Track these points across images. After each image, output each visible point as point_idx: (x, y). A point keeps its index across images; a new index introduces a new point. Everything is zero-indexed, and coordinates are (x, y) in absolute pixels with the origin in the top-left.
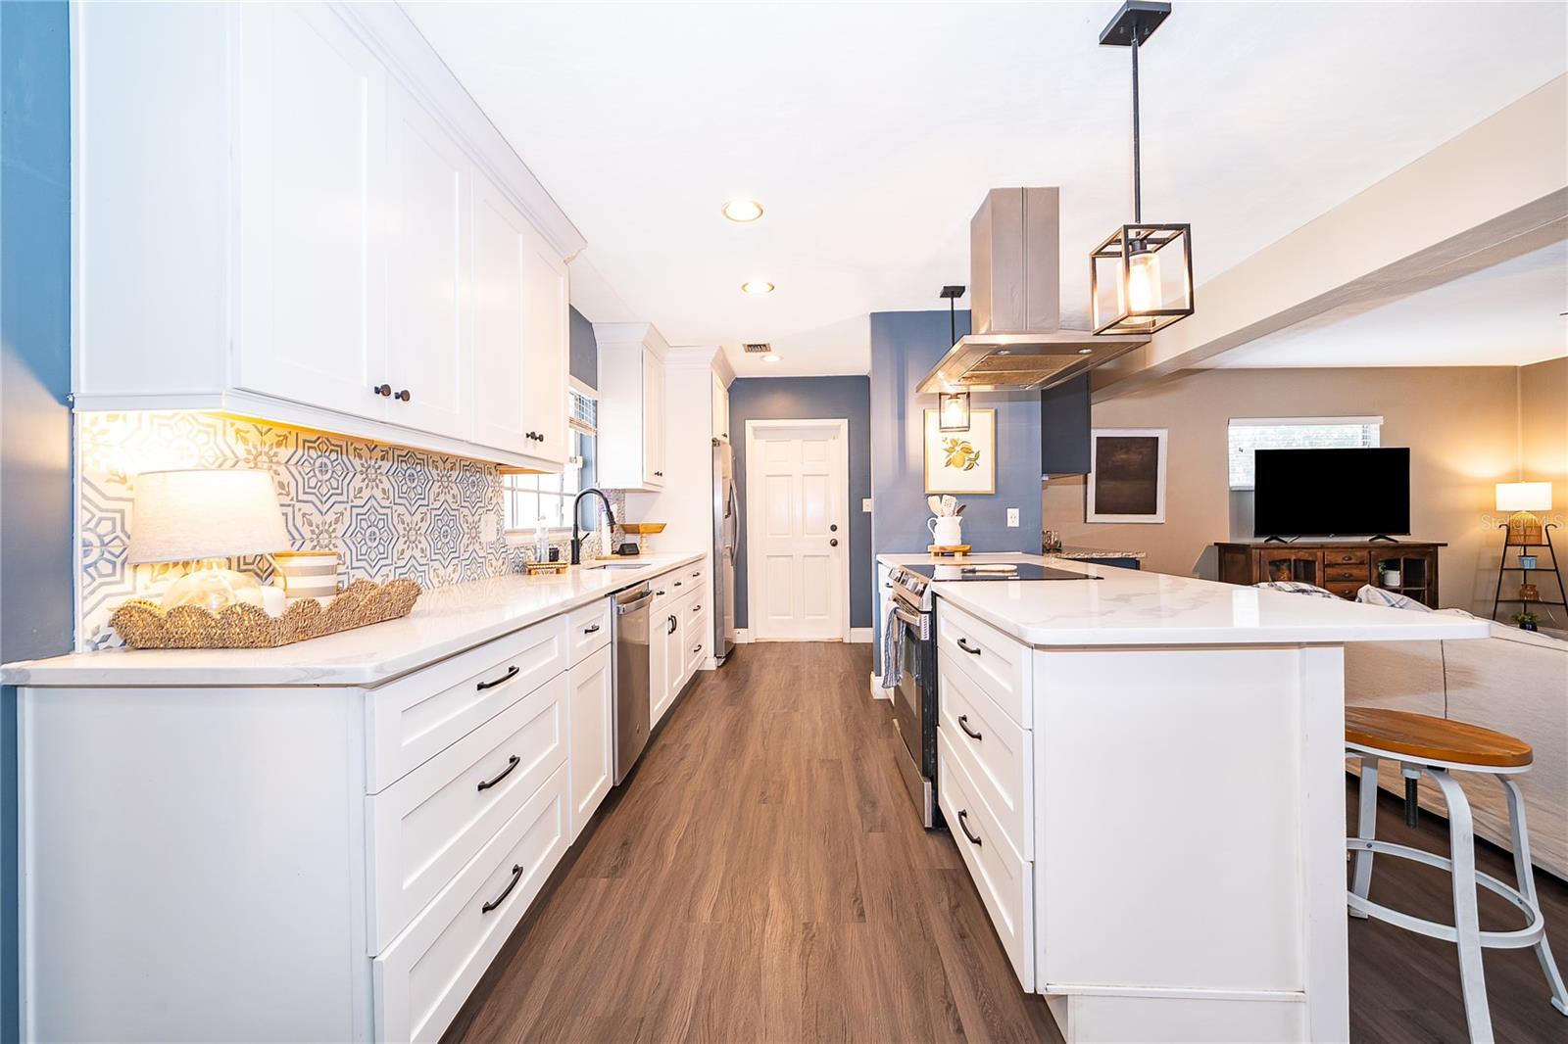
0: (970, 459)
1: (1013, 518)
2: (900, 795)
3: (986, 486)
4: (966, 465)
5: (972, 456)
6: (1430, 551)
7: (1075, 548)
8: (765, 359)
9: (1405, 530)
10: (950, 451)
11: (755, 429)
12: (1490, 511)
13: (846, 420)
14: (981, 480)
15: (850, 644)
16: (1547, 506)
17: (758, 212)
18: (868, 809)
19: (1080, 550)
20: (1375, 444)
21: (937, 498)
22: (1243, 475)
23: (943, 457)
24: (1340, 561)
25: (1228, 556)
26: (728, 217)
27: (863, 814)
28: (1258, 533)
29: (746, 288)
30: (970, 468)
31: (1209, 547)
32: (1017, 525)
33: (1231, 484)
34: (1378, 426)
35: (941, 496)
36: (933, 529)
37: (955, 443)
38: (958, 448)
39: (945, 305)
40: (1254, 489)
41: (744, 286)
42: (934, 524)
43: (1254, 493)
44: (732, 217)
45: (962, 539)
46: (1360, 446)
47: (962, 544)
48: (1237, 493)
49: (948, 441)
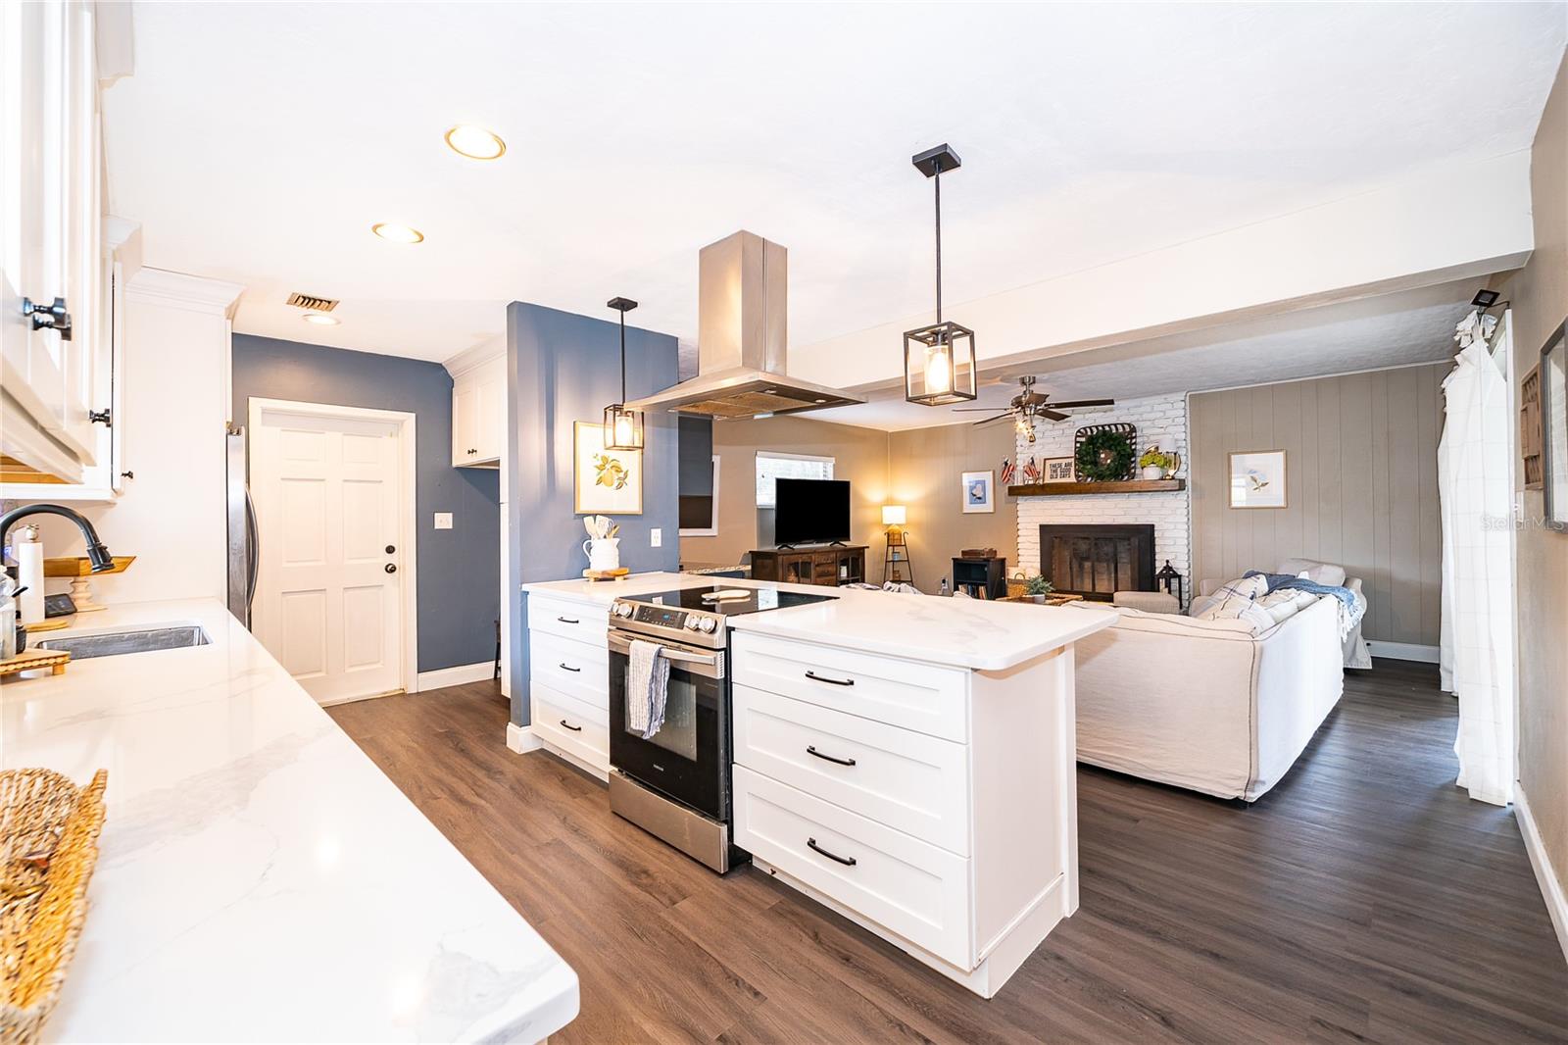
0: (619, 478)
1: (656, 538)
2: (660, 852)
3: (633, 506)
4: (616, 483)
5: (622, 475)
6: (860, 551)
7: (701, 564)
8: (311, 319)
9: (847, 538)
10: (601, 468)
11: (264, 412)
12: (880, 523)
13: (414, 415)
14: (630, 500)
15: (418, 693)
16: (903, 521)
17: (496, 149)
18: (645, 881)
19: (706, 566)
20: (830, 478)
21: (591, 518)
22: (767, 497)
23: (594, 475)
24: (823, 561)
25: (759, 561)
26: (450, 143)
27: (646, 889)
28: (777, 543)
29: (379, 230)
30: (619, 487)
31: (745, 554)
32: (659, 545)
33: (758, 503)
34: (832, 464)
35: (595, 515)
36: (589, 552)
37: (605, 460)
38: (608, 466)
39: (613, 316)
40: (774, 507)
41: (375, 228)
42: (589, 548)
43: (774, 512)
44: (452, 143)
45: (620, 562)
46: (821, 478)
47: (620, 566)
48: (762, 511)
49: (599, 458)
